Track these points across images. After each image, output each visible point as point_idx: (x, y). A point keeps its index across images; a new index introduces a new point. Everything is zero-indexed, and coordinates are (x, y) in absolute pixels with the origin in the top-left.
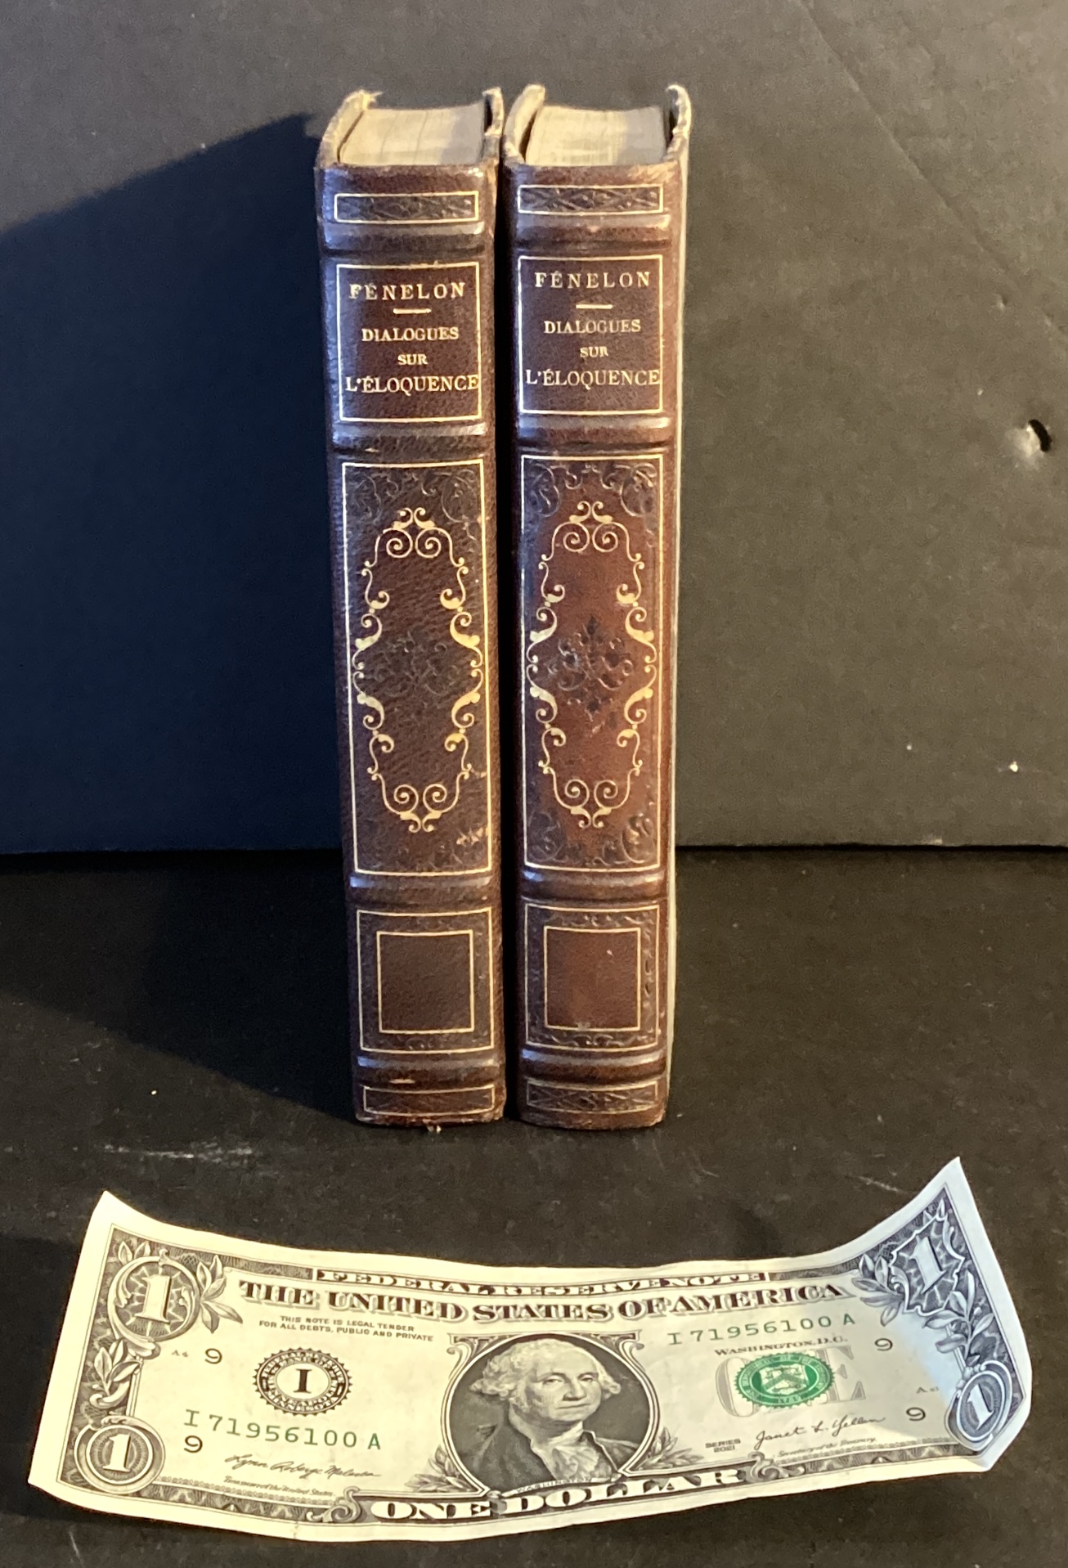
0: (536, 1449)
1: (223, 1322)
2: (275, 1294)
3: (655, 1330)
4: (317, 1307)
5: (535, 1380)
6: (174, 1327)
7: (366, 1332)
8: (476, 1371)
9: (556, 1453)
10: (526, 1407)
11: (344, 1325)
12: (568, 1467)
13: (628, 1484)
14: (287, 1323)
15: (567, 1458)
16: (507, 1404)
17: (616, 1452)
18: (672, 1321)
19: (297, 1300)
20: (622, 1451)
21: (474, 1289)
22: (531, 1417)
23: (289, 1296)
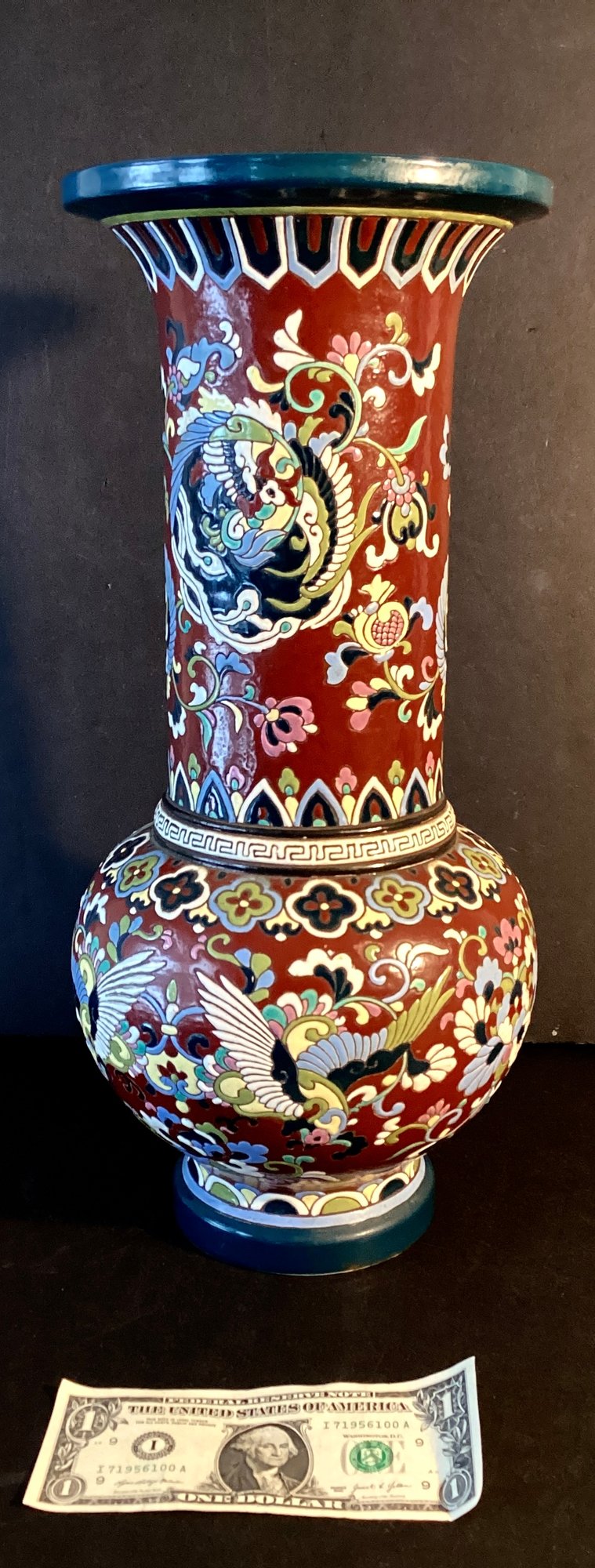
0: (256, 1475)
1: (120, 1426)
2: (145, 1409)
3: (317, 1419)
4: (164, 1414)
5: (260, 1445)
6: (95, 1432)
7: (185, 1424)
8: (235, 1440)
9: (264, 1478)
10: (254, 1456)
11: (176, 1421)
12: (268, 1486)
14: (149, 1421)
15: (268, 1482)
17: (290, 1484)
18: (327, 1416)
19: (155, 1412)
20: (293, 1484)
21: (238, 1402)
22: (256, 1460)
23: (151, 1409)
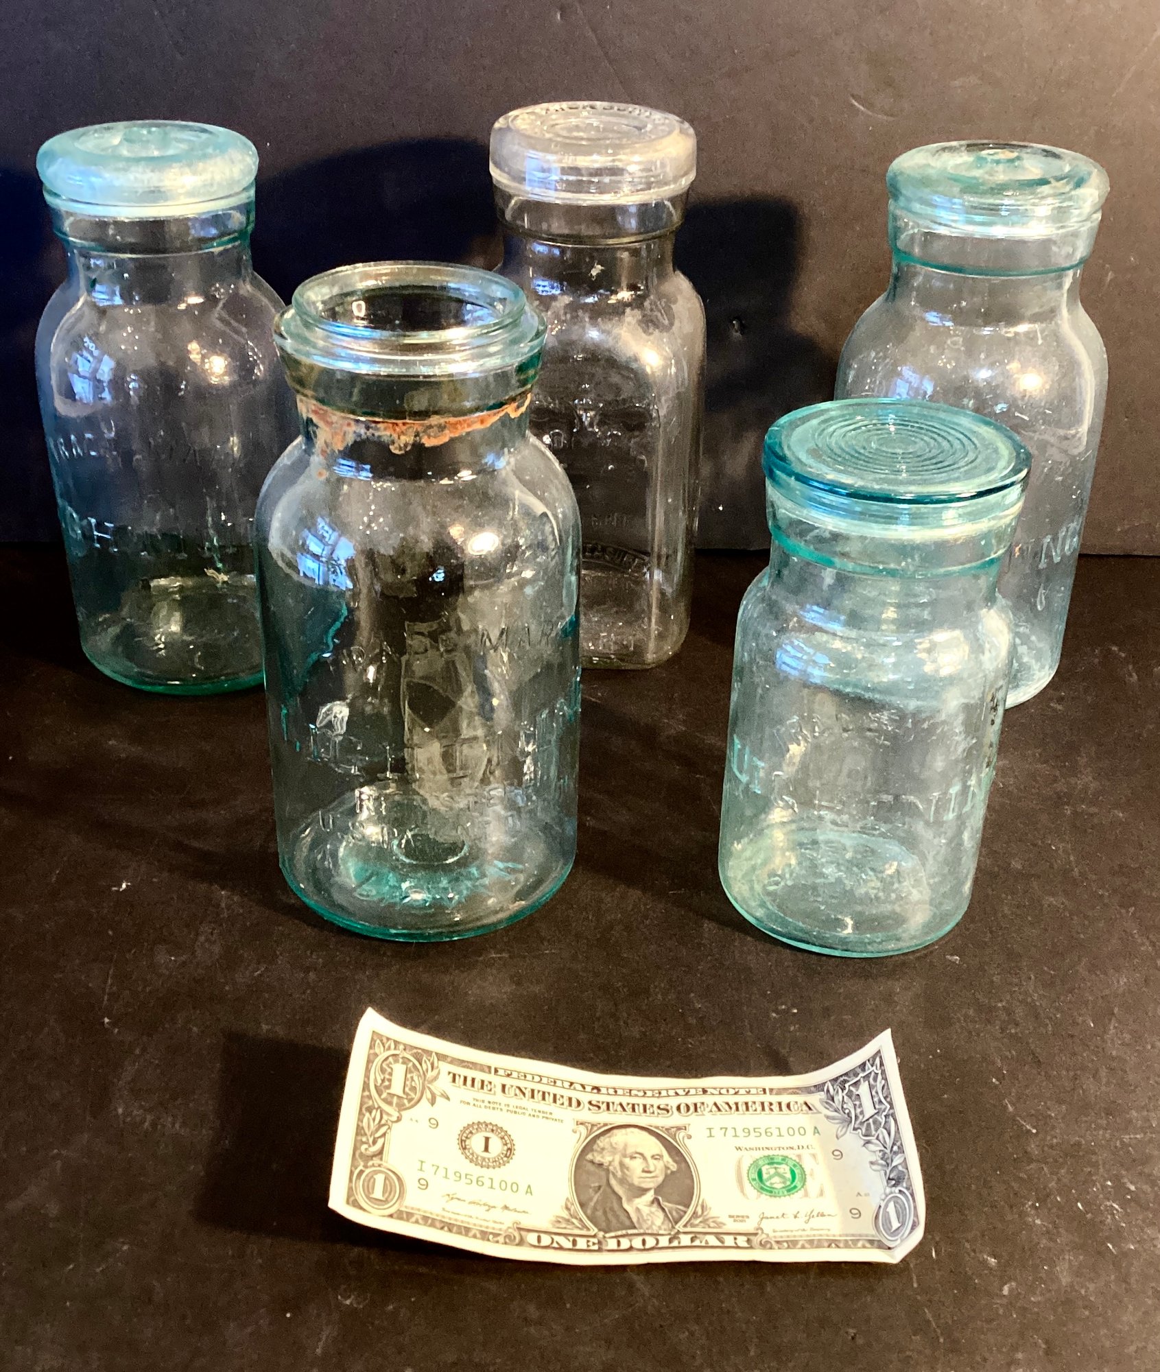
0: (626, 1206)
1: (439, 1100)
2: (469, 1081)
3: (698, 1125)
4: (495, 1094)
5: (625, 1156)
6: (410, 1101)
7: (524, 1113)
8: (591, 1145)
9: (638, 1210)
10: (619, 1174)
11: (511, 1108)
12: (645, 1221)
13: (681, 1236)
14: (476, 1104)
15: (645, 1215)
16: (608, 1171)
17: (674, 1213)
18: (709, 1120)
19: (482, 1087)
20: (677, 1213)
21: (588, 1089)
22: (622, 1181)
23: (477, 1083)
